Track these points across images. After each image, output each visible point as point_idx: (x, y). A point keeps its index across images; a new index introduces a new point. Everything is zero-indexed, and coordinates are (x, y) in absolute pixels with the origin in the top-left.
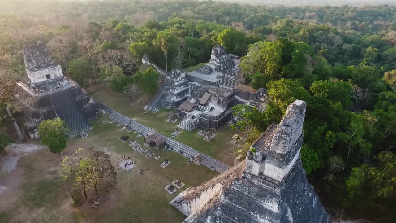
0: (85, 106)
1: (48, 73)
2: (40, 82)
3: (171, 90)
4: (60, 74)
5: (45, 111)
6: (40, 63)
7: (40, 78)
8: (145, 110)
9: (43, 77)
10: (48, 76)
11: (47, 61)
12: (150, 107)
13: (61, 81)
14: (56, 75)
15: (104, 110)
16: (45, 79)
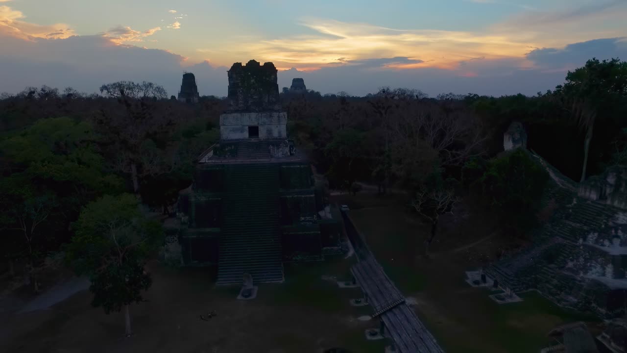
0: (303, 219)
1: (255, 124)
2: (231, 140)
3: (592, 238)
4: (280, 133)
5: (203, 199)
6: (250, 102)
7: (235, 130)
8: (469, 282)
9: (242, 131)
10: (253, 131)
11: (266, 101)
12: (488, 279)
13: (273, 145)
14: (270, 132)
15: (354, 247)
16: (246, 135)
